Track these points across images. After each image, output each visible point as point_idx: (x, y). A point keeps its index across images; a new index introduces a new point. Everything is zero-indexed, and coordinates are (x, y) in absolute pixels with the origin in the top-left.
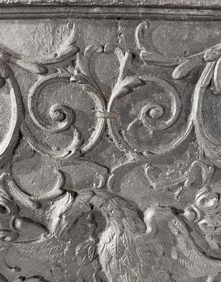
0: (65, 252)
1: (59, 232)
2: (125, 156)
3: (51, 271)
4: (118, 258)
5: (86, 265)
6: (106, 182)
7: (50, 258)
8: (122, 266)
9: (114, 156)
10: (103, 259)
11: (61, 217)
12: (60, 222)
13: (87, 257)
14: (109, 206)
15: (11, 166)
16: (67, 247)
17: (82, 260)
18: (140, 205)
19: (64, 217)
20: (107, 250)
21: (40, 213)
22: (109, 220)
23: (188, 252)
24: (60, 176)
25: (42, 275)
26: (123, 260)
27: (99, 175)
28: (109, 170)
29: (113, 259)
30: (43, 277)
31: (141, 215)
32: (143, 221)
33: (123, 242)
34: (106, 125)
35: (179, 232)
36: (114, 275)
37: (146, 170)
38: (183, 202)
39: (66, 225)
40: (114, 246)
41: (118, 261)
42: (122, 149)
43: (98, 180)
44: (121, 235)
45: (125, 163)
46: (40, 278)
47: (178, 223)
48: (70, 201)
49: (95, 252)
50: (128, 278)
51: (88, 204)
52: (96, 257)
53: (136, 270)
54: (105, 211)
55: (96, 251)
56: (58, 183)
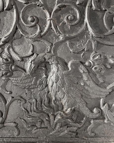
0: (33, 83)
1: (31, 70)
2: (59, 38)
3: (26, 93)
4: (56, 83)
5: (43, 90)
6: (51, 50)
7: (26, 85)
8: (58, 87)
9: (54, 38)
10: (50, 84)
11: (31, 62)
12: (31, 65)
13: (43, 86)
14: (52, 59)
15: (12, 42)
16: (34, 80)
17: (40, 87)
18: (66, 60)
19: (33, 62)
20: (51, 79)
21: (23, 64)
22: (53, 66)
23: (89, 82)
24: (32, 46)
25: (22, 96)
26: (59, 83)
27: (48, 46)
28: (52, 44)
29: (54, 83)
30: (22, 97)
31: (66, 64)
32: (67, 66)
33: (59, 75)
34: (51, 24)
35: (84, 72)
36: (55, 93)
37: (68, 44)
38: (85, 59)
39: (33, 67)
40: (55, 77)
41: (56, 84)
42: (58, 34)
43: (48, 49)
44: (57, 71)
45: (60, 40)
46: (21, 97)
47: (83, 67)
48: (36, 56)
49: (46, 83)
50: (61, 93)
51: (43, 57)
52: (47, 85)
53: (65, 89)
54: (50, 61)
55: (47, 82)
56: (31, 50)
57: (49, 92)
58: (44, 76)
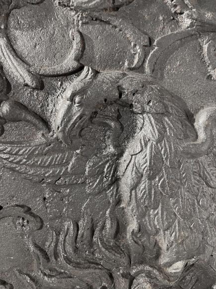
1: (67, 126)
2: (178, 22)
3: (45, 199)
4: (151, 178)
5: (99, 193)
6: (144, 61)
7: (46, 173)
9: (161, 18)
10: (127, 180)
11: (72, 99)
12: (70, 108)
13: (102, 180)
14: (146, 94)
15: (8, 15)
16: (74, 159)
17: (93, 185)
18: (189, 103)
19: (77, 99)
20: (134, 164)
21: (41, 98)
22: (143, 119)
24: (78, 39)
25: (30, 206)
26: (159, 181)
27: (135, 45)
28: (151, 41)
29: (143, 179)
30: (29, 209)
32: (193, 126)
33: (162, 152)
36: (140, 210)
37: (205, 47)
39: (78, 114)
40: (148, 157)
41: (151, 184)
42: (175, 6)
43: (133, 56)
45: (179, 30)
46: (26, 209)
48: (89, 77)
49: (114, 173)
51: (116, 86)
52: (116, 181)
53: (177, 202)
54: (139, 102)
55: (116, 170)
56: (73, 51)
57: (119, 202)
58: (111, 149)
